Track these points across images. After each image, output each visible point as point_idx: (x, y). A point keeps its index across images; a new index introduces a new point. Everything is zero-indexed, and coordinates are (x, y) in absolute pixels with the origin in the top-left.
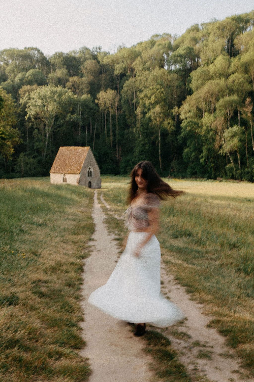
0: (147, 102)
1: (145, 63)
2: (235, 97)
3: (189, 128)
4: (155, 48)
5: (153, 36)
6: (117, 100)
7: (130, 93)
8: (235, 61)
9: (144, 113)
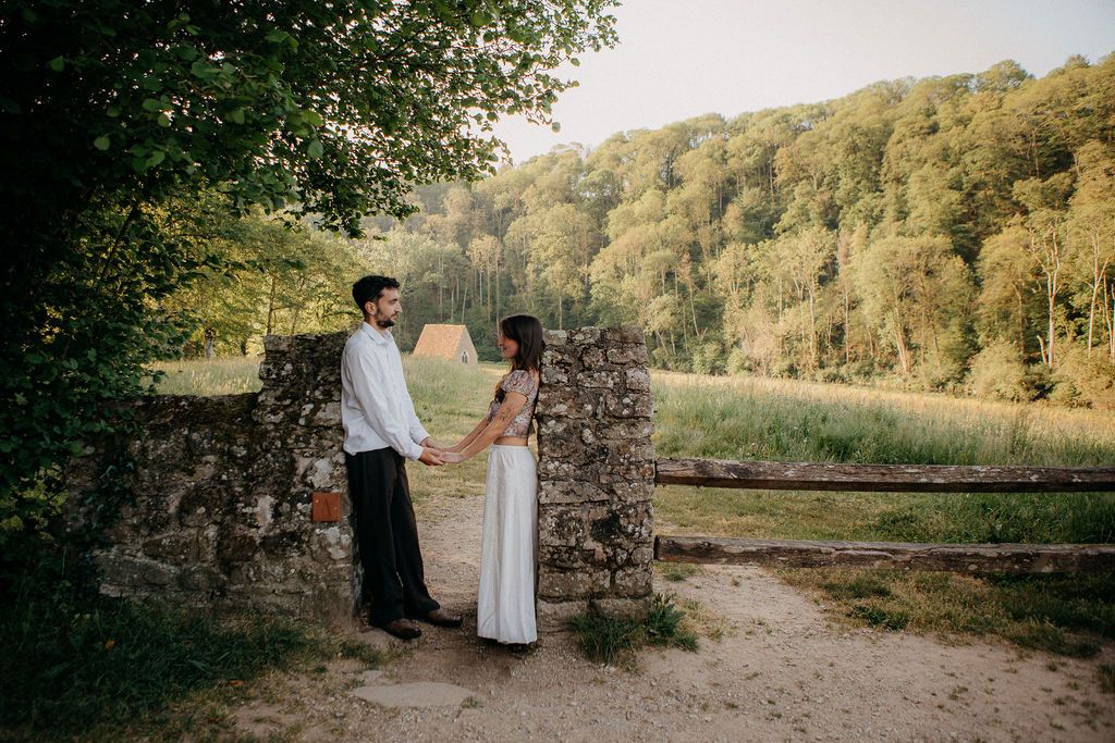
0: (543, 256)
1: (541, 194)
2: (668, 252)
3: (602, 296)
4: (556, 170)
5: (554, 147)
6: (498, 250)
7: (517, 240)
8: (671, 196)
9: (538, 271)
